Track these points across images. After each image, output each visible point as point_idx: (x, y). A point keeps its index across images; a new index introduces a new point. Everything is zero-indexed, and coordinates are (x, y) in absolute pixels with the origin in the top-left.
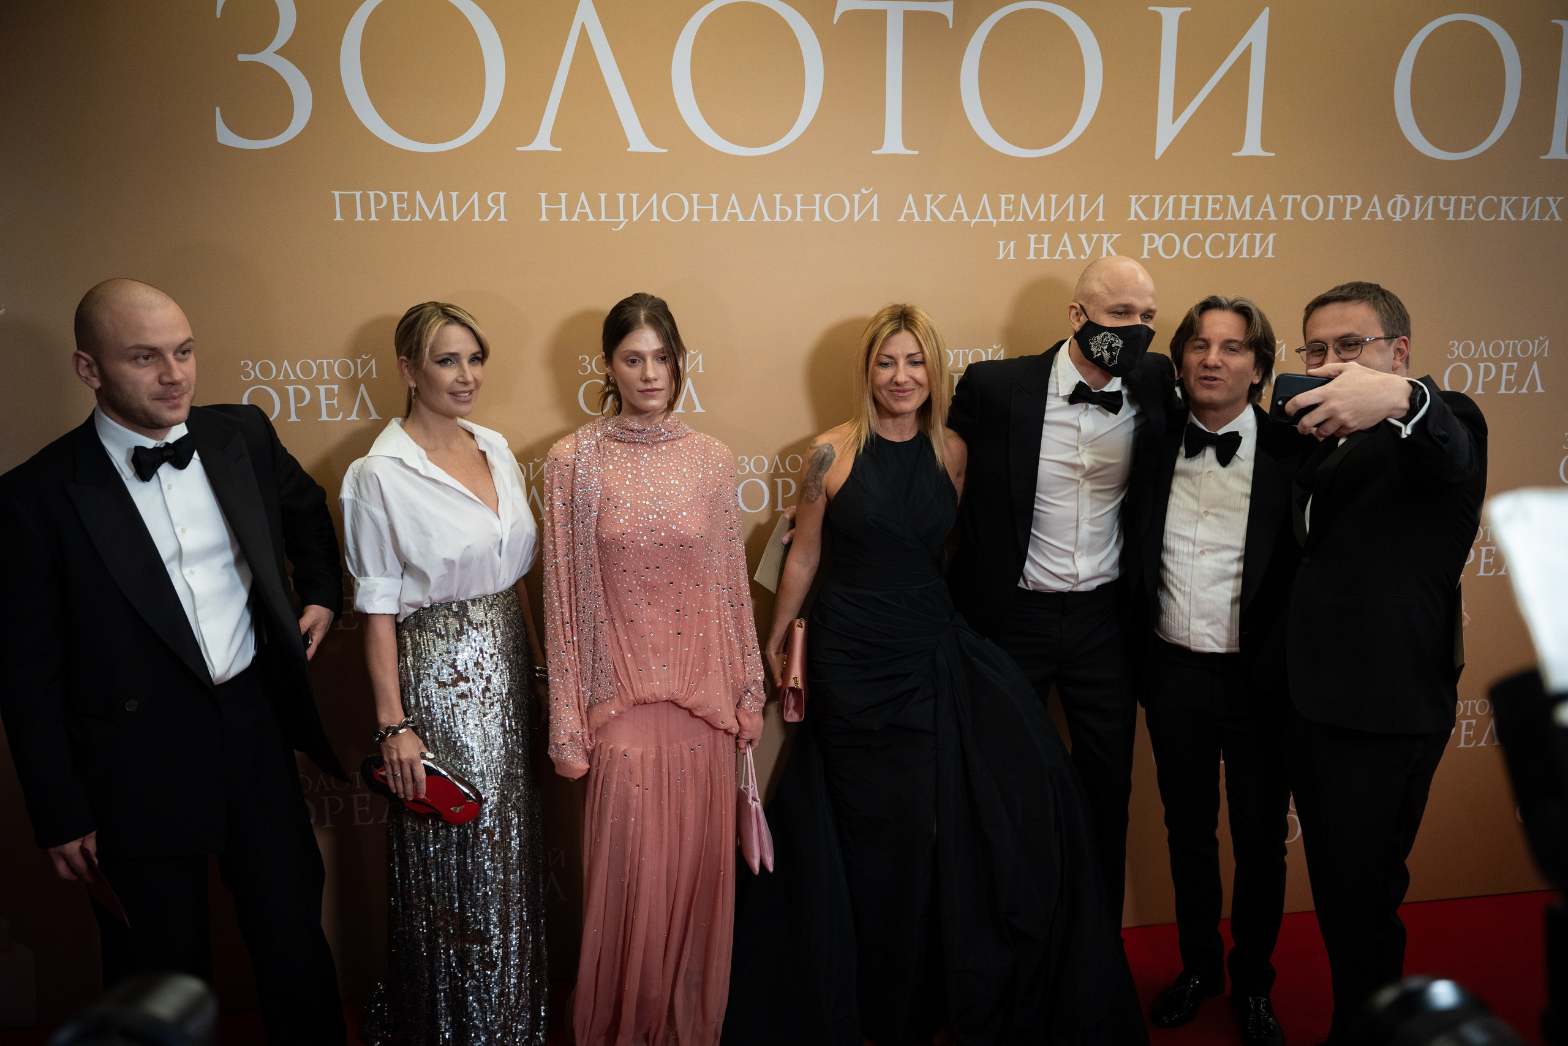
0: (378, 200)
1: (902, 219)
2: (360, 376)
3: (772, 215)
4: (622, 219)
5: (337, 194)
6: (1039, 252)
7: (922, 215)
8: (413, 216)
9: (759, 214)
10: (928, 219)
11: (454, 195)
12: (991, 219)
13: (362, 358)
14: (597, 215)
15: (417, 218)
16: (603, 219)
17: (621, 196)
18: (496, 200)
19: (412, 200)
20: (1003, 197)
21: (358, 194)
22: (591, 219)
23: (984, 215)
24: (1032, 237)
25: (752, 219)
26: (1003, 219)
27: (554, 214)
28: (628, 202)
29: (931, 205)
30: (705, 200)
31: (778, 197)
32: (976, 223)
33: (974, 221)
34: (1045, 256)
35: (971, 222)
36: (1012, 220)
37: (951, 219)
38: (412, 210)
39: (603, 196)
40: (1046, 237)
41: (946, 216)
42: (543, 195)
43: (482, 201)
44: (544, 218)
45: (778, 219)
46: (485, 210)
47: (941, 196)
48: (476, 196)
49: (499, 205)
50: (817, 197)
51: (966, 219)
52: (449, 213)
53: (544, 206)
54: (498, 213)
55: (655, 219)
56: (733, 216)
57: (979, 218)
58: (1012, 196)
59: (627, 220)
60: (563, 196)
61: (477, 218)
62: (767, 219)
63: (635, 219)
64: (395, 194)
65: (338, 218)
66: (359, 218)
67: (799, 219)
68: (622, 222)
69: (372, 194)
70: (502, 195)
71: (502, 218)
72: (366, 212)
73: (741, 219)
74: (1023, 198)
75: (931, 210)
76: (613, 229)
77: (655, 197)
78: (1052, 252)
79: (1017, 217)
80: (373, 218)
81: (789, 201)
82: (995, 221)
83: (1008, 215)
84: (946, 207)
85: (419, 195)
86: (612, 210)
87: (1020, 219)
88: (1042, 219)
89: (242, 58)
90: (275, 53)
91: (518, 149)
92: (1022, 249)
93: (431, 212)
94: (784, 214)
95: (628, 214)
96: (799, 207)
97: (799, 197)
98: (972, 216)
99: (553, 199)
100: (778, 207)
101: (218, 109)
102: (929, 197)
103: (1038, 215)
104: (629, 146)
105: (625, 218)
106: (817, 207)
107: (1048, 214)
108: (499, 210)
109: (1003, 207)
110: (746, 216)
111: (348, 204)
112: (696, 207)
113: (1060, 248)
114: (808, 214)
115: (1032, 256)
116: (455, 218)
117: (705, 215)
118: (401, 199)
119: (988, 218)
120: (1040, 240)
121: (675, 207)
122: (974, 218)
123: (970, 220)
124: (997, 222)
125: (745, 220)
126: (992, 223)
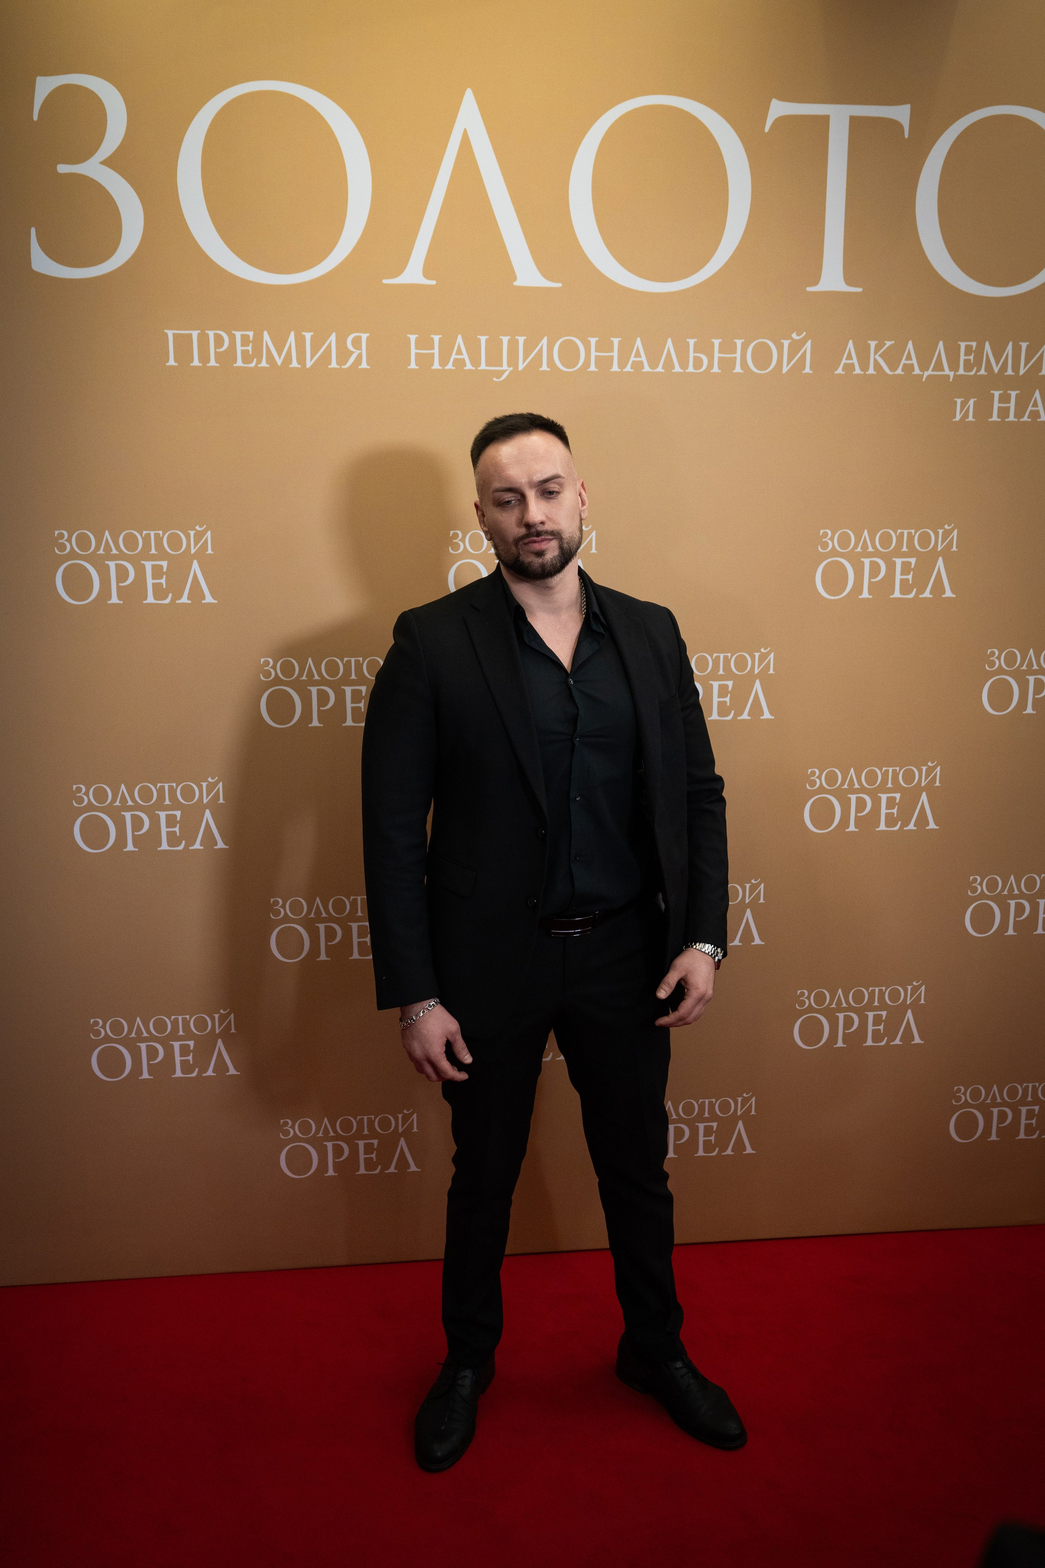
0: (219, 341)
1: (840, 371)
2: (193, 551)
3: (684, 364)
4: (505, 366)
5: (170, 333)
6: (1004, 412)
7: (864, 366)
8: (259, 361)
9: (669, 364)
10: (871, 371)
11: (308, 336)
12: (947, 371)
13: (195, 530)
14: (476, 362)
15: (264, 364)
16: (483, 366)
17: (505, 340)
18: (357, 343)
19: (258, 342)
20: (963, 345)
21: (195, 334)
22: (469, 366)
23: (939, 366)
24: (997, 394)
25: (660, 369)
26: (961, 371)
27: (425, 361)
28: (513, 345)
29: (875, 354)
30: (604, 345)
31: (692, 342)
32: (929, 376)
33: (926, 374)
34: (1012, 418)
35: (923, 374)
36: (973, 373)
37: (899, 371)
38: (258, 353)
39: (483, 339)
40: (1013, 394)
41: (893, 368)
42: (413, 338)
43: (341, 342)
44: (413, 365)
45: (691, 369)
46: (344, 353)
47: (888, 344)
48: (333, 337)
49: (361, 349)
50: (739, 343)
51: (917, 371)
52: (301, 359)
53: (413, 351)
54: (359, 359)
55: (545, 367)
56: (638, 365)
57: (932, 371)
58: (974, 344)
59: (511, 369)
60: (436, 338)
61: (334, 364)
62: (677, 369)
63: (521, 367)
64: (238, 335)
65: (172, 362)
66: (196, 363)
67: (716, 369)
68: (505, 371)
69: (211, 334)
70: (364, 337)
71: (364, 365)
72: (204, 357)
73: (647, 368)
74: (987, 346)
75: (875, 360)
76: (495, 379)
77: (545, 341)
78: (1019, 413)
79: (979, 370)
80: (213, 363)
81: (705, 347)
82: (952, 374)
83: (968, 366)
84: (892, 358)
85: (266, 337)
86: (494, 358)
87: (983, 372)
88: (1010, 372)
89: (62, 169)
90: (101, 163)
91: (385, 281)
92: (983, 409)
93: (280, 356)
94: (698, 363)
95: (513, 360)
96: (717, 355)
97: (717, 342)
98: (924, 367)
99: (425, 342)
100: (692, 355)
101: (33, 231)
102: (873, 344)
103: (1004, 367)
104: (515, 279)
105: (509, 366)
106: (738, 355)
107: (1016, 368)
108: (360, 356)
109: (962, 357)
110: (653, 364)
111: (183, 344)
112: (593, 353)
113: (1030, 408)
114: (727, 364)
115: (995, 418)
116: (309, 364)
117: (604, 363)
118: (245, 340)
119: (943, 370)
120: (1005, 399)
121: (569, 354)
122: (927, 370)
123: (922, 373)
124: (955, 375)
125: (652, 371)
126: (948, 376)
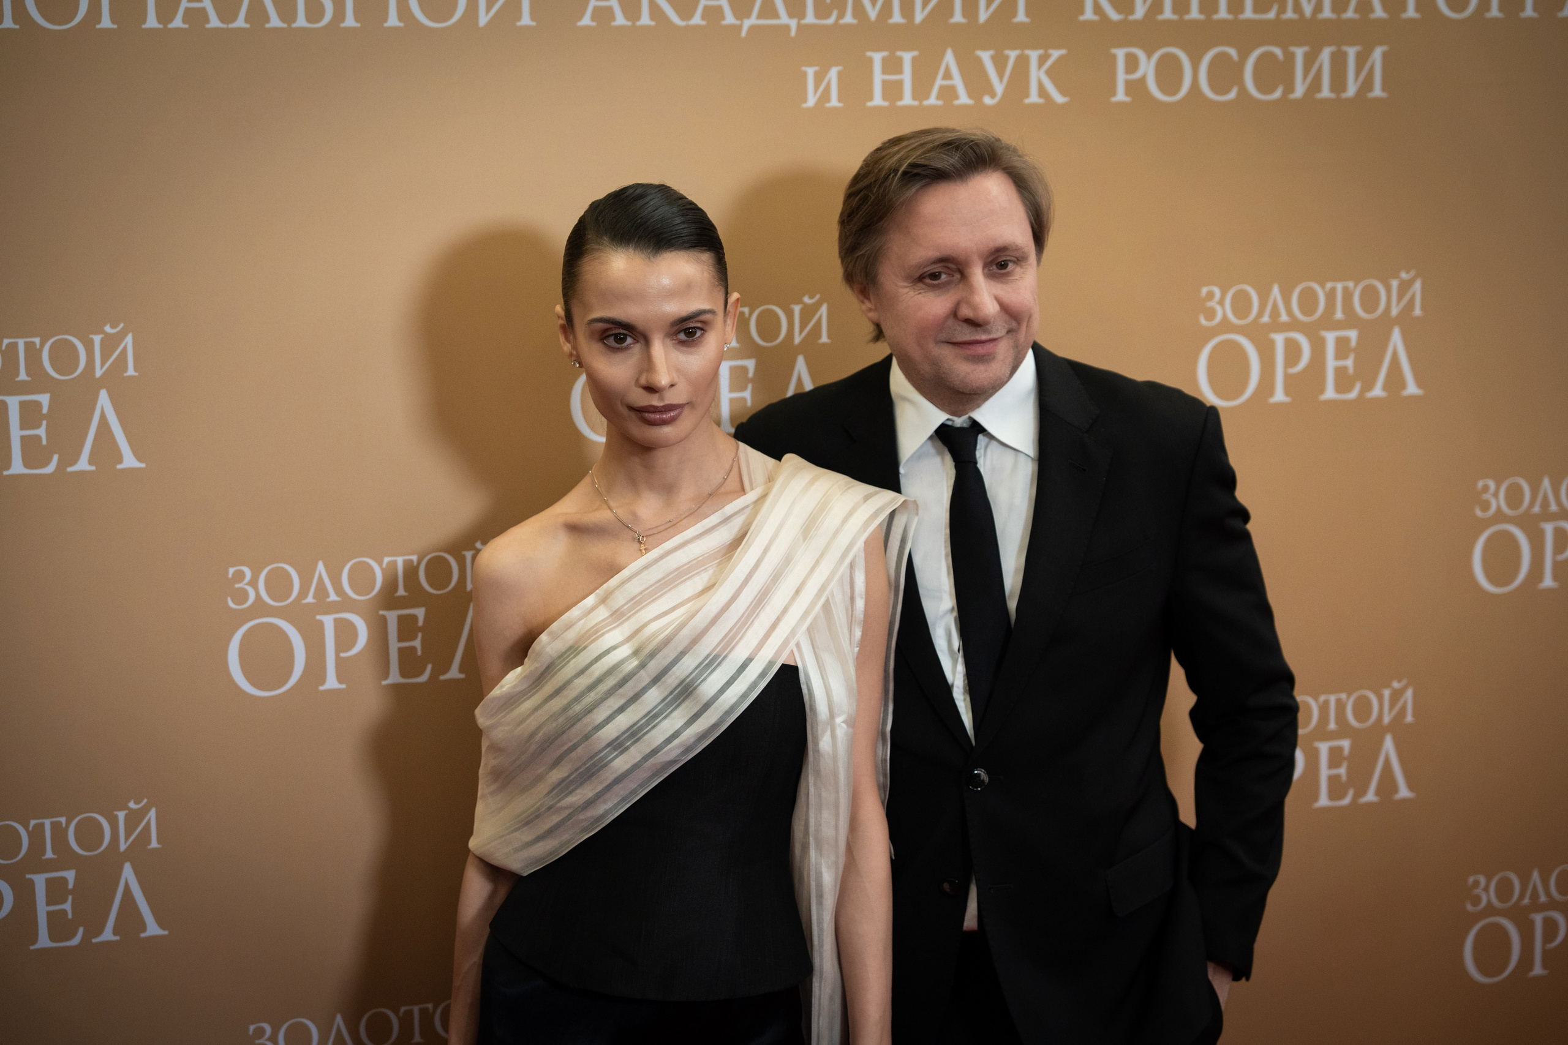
1: (586, 21)
6: (893, 90)
7: (632, 11)
10: (645, 20)
12: (784, 19)
23: (769, 10)
24: (877, 57)
25: (240, 23)
26: (810, 18)
32: (752, 28)
33: (747, 24)
34: (907, 100)
35: (740, 27)
36: (831, 21)
37: (697, 20)
40: (907, 57)
41: (686, 14)
45: (301, 22)
51: (730, 19)
57: (757, 18)
62: (275, 22)
67: (349, 21)
73: (214, 22)
78: (920, 91)
79: (841, 15)
82: (793, 23)
83: (821, 9)
87: (848, 19)
88: (896, 17)
92: (856, 85)
94: (314, 10)
98: (741, 12)
103: (887, 9)
107: (907, 8)
110: (226, 14)
113: (939, 82)
114: (371, 12)
115: (878, 100)
117: (128, 13)
119: (776, 16)
120: (892, 65)
122: (748, 16)
123: (738, 22)
124: (799, 26)
125: (224, 26)
126: (787, 28)
